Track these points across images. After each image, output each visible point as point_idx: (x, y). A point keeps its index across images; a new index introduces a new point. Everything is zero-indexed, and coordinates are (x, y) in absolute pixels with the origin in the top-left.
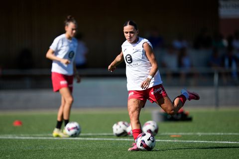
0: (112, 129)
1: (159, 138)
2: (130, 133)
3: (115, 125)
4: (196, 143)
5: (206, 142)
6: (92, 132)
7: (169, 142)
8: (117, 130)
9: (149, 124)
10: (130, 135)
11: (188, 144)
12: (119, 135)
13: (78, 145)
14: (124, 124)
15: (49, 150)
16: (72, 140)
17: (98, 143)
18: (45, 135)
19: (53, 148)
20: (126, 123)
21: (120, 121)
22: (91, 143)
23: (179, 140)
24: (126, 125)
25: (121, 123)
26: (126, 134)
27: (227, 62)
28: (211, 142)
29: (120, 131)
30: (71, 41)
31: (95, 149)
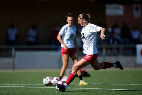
0: (43, 81)
1: (71, 86)
2: (53, 84)
3: (44, 79)
4: (92, 89)
5: (98, 89)
6: (31, 83)
7: (77, 89)
8: (45, 82)
9: (65, 78)
10: (54, 85)
11: (88, 90)
12: (47, 85)
13: (22, 90)
14: (49, 78)
15: (5, 93)
16: (18, 88)
17: (34, 89)
18: (3, 84)
19: (7, 93)
20: (51, 78)
21: (47, 76)
22: (30, 89)
23: (82, 88)
24: (51, 79)
25: (48, 78)
26: (51, 84)
27: (111, 41)
28: (102, 89)
29: (47, 82)
30: (71, 28)
31: (32, 93)
